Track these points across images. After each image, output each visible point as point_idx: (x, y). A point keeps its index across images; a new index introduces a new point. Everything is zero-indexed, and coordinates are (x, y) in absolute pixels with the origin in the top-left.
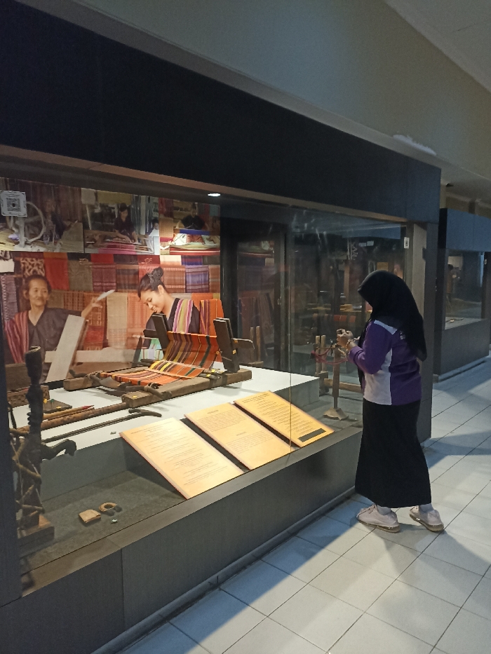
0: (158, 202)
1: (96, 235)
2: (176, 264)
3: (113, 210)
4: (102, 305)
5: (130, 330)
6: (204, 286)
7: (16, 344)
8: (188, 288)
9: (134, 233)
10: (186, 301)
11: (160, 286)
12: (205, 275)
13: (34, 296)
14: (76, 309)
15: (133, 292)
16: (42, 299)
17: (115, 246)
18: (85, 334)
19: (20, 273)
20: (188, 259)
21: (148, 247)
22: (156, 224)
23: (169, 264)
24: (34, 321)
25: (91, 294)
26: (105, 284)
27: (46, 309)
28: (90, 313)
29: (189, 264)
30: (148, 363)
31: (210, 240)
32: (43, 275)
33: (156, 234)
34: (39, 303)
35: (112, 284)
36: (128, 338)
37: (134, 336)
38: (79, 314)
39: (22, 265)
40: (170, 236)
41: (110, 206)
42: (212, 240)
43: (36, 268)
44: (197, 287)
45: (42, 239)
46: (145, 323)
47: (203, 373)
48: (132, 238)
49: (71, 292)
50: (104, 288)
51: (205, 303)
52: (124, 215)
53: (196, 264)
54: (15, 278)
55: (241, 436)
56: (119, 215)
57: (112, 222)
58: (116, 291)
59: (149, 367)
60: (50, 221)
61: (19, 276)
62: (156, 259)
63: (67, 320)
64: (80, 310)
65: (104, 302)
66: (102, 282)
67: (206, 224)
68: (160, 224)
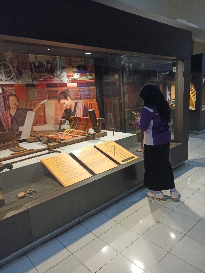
0: (64, 59)
1: (37, 75)
2: (75, 87)
3: (44, 64)
4: (42, 106)
5: (56, 117)
6: (88, 96)
7: (6, 124)
8: (81, 97)
9: (55, 74)
10: (81, 103)
11: (68, 97)
12: (89, 91)
13: (12, 103)
14: (31, 108)
15: (56, 100)
16: (15, 104)
17: (46, 80)
18: (36, 119)
19: (5, 94)
20: (80, 84)
21: (61, 80)
22: (65, 69)
23: (72, 87)
24: (13, 115)
25: (37, 102)
26: (43, 97)
27: (18, 109)
28: (37, 110)
29: (81, 87)
30: (63, 130)
31: (90, 75)
32: (15, 94)
33: (65, 74)
34: (14, 106)
35: (46, 97)
36: (55, 120)
37: (58, 119)
38: (32, 110)
39: (5, 90)
40: (72, 74)
41: (42, 62)
42: (91, 75)
43: (11, 91)
44: (85, 97)
45: (13, 78)
46: (63, 113)
47: (84, 134)
48: (54, 76)
49: (28, 101)
50: (43, 99)
51: (89, 103)
52: (49, 65)
53: (85, 86)
54: (3, 96)
55: (95, 160)
56: (47, 66)
57: (44, 69)
58: (48, 100)
59: (64, 132)
60: (16, 70)
61: (4, 95)
62: (65, 85)
63: (28, 113)
64: (33, 109)
65: (43, 105)
66: (41, 96)
67: (88, 68)
68: (66, 68)
